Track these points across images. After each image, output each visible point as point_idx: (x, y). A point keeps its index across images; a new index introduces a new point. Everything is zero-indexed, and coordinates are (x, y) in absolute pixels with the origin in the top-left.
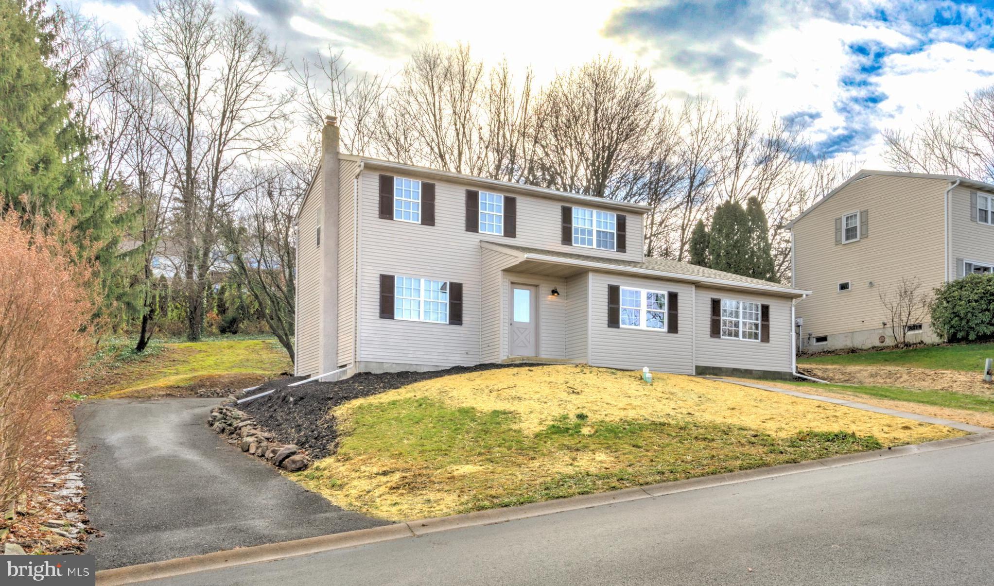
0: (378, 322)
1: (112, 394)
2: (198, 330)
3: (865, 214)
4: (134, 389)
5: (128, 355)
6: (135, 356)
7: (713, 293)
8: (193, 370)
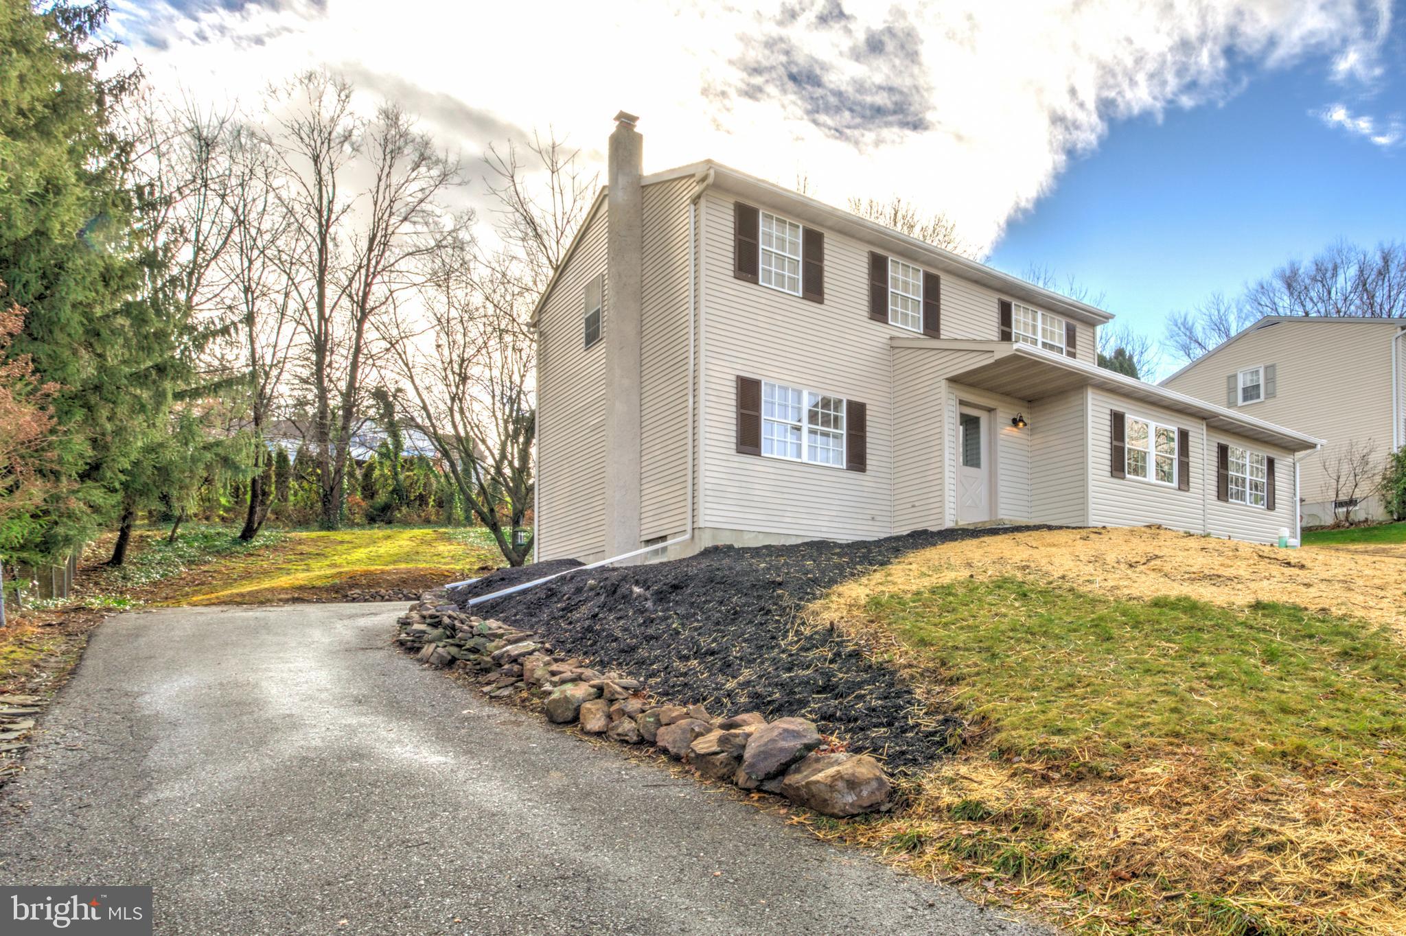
0: (736, 459)
1: (194, 599)
2: (335, 517)
3: (1270, 370)
4: (235, 591)
5: (226, 545)
6: (238, 548)
7: (1221, 437)
8: (334, 565)
